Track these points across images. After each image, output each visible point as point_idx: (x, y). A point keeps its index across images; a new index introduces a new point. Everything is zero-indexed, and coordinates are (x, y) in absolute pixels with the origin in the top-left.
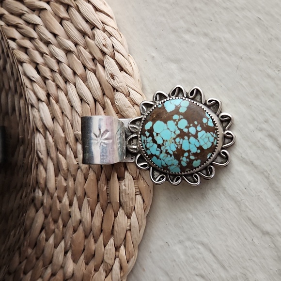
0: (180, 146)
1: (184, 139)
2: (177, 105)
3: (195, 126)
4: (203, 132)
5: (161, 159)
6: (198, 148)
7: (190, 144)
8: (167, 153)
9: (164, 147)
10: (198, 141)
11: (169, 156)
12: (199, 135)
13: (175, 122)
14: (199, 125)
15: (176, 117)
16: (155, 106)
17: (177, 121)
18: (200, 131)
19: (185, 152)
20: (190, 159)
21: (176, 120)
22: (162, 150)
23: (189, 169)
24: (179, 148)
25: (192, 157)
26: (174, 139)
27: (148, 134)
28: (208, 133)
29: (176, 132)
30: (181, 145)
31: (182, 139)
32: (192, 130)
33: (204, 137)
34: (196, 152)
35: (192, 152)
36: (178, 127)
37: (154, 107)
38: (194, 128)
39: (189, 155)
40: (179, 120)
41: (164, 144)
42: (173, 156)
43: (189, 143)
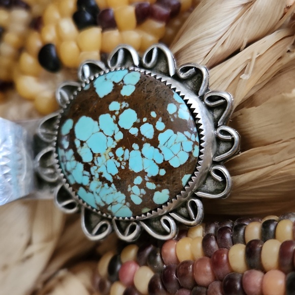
0: (125, 164)
1: (131, 149)
2: (117, 81)
3: (153, 122)
4: (170, 132)
5: (92, 192)
6: (161, 166)
7: (145, 160)
8: (102, 179)
9: (95, 168)
10: (160, 151)
11: (106, 185)
12: (162, 138)
13: (114, 117)
14: (160, 119)
15: (114, 106)
16: (80, 89)
17: (117, 113)
18: (162, 132)
19: (135, 175)
20: (146, 189)
21: (115, 111)
22: (93, 174)
23: (149, 210)
24: (123, 168)
25: (151, 186)
26: (114, 150)
27: (66, 144)
28: (179, 133)
29: (115, 137)
30: (127, 161)
31: (127, 150)
32: (147, 130)
33: (171, 142)
34: (158, 175)
35: (149, 175)
36: (119, 126)
37: (78, 91)
38: (151, 126)
39: (144, 182)
40: (121, 111)
41: (95, 162)
42: (113, 185)
43: (143, 156)
